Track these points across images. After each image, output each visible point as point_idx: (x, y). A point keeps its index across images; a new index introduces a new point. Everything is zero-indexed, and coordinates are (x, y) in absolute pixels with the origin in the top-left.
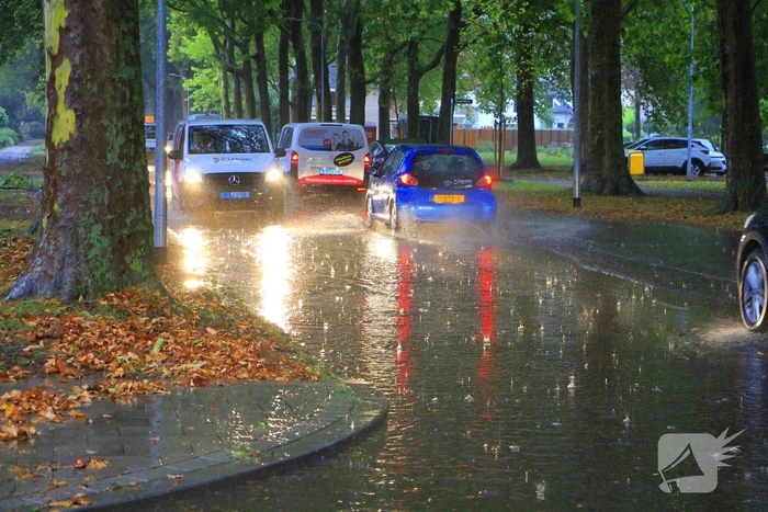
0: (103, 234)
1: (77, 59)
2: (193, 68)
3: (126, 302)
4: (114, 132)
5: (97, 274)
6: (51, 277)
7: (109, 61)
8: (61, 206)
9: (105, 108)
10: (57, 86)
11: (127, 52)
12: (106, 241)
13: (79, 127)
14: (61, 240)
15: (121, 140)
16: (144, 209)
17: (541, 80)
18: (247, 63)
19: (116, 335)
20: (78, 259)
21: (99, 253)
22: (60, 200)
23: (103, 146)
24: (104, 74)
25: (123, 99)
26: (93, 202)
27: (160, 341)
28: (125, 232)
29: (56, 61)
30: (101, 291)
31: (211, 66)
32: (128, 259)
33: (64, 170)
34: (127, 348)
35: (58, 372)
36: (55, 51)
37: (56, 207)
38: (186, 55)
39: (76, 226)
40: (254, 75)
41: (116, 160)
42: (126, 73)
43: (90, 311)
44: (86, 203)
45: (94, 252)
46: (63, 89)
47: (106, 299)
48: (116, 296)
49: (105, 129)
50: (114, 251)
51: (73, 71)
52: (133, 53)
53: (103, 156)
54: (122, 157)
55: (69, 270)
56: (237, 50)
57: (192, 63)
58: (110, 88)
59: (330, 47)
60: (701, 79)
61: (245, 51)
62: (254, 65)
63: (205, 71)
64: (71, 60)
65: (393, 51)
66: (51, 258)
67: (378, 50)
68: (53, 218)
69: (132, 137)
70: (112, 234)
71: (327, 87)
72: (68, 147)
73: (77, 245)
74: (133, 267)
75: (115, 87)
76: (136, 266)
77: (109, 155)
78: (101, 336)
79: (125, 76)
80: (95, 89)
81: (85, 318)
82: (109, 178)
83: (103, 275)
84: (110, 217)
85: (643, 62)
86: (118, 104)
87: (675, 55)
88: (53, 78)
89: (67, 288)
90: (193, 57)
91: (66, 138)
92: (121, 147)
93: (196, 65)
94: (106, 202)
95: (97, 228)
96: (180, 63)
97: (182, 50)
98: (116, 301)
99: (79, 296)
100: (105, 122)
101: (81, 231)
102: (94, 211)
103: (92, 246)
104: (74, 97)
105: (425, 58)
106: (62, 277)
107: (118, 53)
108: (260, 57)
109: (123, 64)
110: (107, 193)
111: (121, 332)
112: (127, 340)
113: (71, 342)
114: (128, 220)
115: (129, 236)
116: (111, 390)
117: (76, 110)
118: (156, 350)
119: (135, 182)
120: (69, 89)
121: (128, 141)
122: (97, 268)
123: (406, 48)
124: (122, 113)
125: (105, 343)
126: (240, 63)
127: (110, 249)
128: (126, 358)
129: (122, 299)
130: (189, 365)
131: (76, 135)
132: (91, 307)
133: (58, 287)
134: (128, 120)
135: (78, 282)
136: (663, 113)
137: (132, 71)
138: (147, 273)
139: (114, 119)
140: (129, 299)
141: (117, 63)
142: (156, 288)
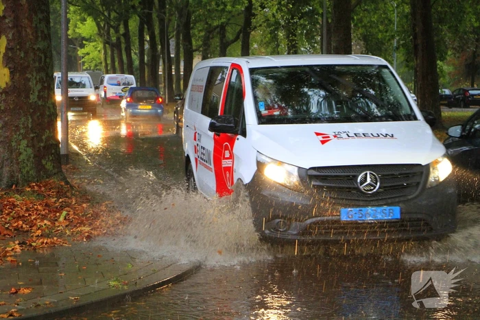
0: (28, 146)
1: (10, 36)
2: (84, 42)
3: (43, 189)
4: (34, 82)
5: (24, 171)
7: (31, 37)
9: (28, 67)
11: (42, 32)
12: (30, 150)
13: (12, 79)
15: (39, 87)
16: (53, 130)
17: (302, 49)
18: (118, 39)
19: (37, 210)
20: (12, 162)
21: (25, 158)
23: (28, 91)
24: (28, 45)
25: (40, 61)
26: (21, 126)
27: (64, 213)
28: (42, 145)
30: (27, 182)
31: (95, 41)
32: (44, 162)
34: (44, 217)
38: (80, 34)
39: (11, 141)
40: (123, 46)
41: (36, 99)
42: (41, 45)
43: (20, 195)
44: (17, 126)
45: (22, 157)
46: (2, 55)
47: (30, 187)
48: (36, 185)
49: (28, 80)
50: (35, 157)
51: (8, 44)
52: (46, 32)
53: (27, 97)
54: (39, 97)
55: (7, 169)
56: (112, 31)
57: (84, 39)
58: (32, 54)
59: (170, 29)
60: (401, 49)
61: (117, 31)
62: (123, 40)
63: (94, 44)
64: (7, 37)
65: (210, 31)
67: (200, 30)
69: (46, 85)
70: (33, 146)
71: (169, 53)
72: (5, 91)
73: (11, 153)
74: (47, 167)
75: (35, 54)
76: (49, 166)
77: (31, 97)
78: (27, 210)
79: (41, 47)
80: (22, 55)
81: (17, 199)
82: (31, 111)
83: (28, 172)
84: (32, 135)
85: (365, 38)
86: (37, 64)
87: (385, 34)
89: (5, 180)
90: (83, 35)
91: (4, 86)
92: (39, 92)
93: (87, 40)
94: (30, 126)
95: (24, 143)
96: (76, 39)
97: (77, 30)
98: (36, 188)
99: (13, 185)
100: (29, 76)
101: (14, 144)
102: (22, 131)
103: (21, 154)
104: (9, 60)
105: (230, 36)
107: (36, 32)
108: (127, 35)
109: (40, 39)
110: (30, 120)
111: (40, 208)
112: (43, 213)
113: (8, 214)
114: (44, 137)
115: (44, 147)
116: (33, 244)
117: (10, 68)
118: (61, 219)
119: (48, 113)
120: (5, 55)
121: (43, 88)
122: (24, 167)
123: (219, 29)
124: (39, 70)
125: (30, 215)
126: (114, 39)
127: (32, 155)
128: (42, 224)
129: (40, 187)
130: (83, 228)
131: (10, 83)
132: (20, 192)
134: (43, 75)
135: (12, 176)
137: (46, 44)
138: (56, 170)
139: (35, 74)
140: (44, 187)
141: (37, 37)
142: (62, 180)
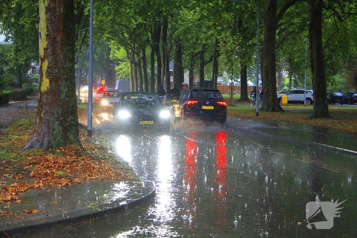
0: (59, 125)
1: (50, 60)
2: (119, 62)
3: (67, 151)
4: (64, 87)
5: (57, 140)
6: (40, 141)
7: (62, 60)
8: (44, 114)
9: (60, 78)
10: (43, 70)
12: (60, 128)
13: (51, 85)
14: (44, 127)
15: (66, 90)
16: (75, 116)
17: (252, 67)
18: (139, 60)
20: (49, 134)
21: (57, 132)
22: (43, 112)
23: (59, 92)
24: (60, 65)
25: (67, 75)
26: (55, 113)
28: (67, 124)
29: (43, 60)
30: (58, 146)
31: (126, 61)
32: (68, 135)
33: (45, 101)
35: (35, 176)
36: (42, 57)
37: (42, 115)
38: (117, 57)
39: (49, 122)
40: (142, 65)
41: (65, 97)
42: (68, 65)
43: (53, 154)
44: (53, 113)
45: (55, 132)
46: (45, 71)
47: (60, 149)
48: (63, 148)
49: (60, 86)
50: (63, 132)
51: (49, 64)
52: (71, 57)
53: (59, 96)
54: (66, 96)
55: (46, 139)
56: (136, 55)
57: (119, 60)
58: (62, 71)
59: (171, 54)
60: (309, 68)
61: (138, 55)
62: (142, 60)
63: (125, 63)
64: (48, 60)
65: (193, 56)
66: (40, 134)
67: (187, 55)
68: (41, 119)
70: (62, 125)
72: (46, 93)
73: (49, 129)
74: (70, 137)
75: (64, 70)
76: (72, 137)
77: (62, 96)
78: (54, 163)
79: (68, 66)
80: (57, 71)
81: (50, 157)
82: (61, 104)
83: (59, 140)
84: (61, 119)
85: (290, 61)
86: (65, 76)
87: (299, 59)
88: (41, 67)
89: (45, 145)
90: (119, 58)
91: (46, 89)
92: (66, 93)
93: (120, 61)
94: (60, 113)
95: (57, 123)
96: (115, 60)
97: (115, 55)
98: (63, 150)
99: (50, 148)
100: (60, 83)
101: (51, 124)
102: (56, 116)
103: (54, 129)
104: (49, 74)
105: (207, 58)
106: (43, 141)
107: (66, 57)
108: (144, 58)
109: (67, 62)
110: (61, 110)
113: (42, 165)
114: (69, 120)
115: (69, 126)
117: (49, 79)
119: (71, 106)
120: (47, 71)
121: (69, 90)
122: (56, 138)
123: (199, 55)
124: (66, 80)
126: (137, 60)
127: (62, 131)
129: (65, 150)
131: (49, 88)
132: (53, 152)
133: (42, 145)
134: (69, 82)
135: (49, 143)
136: (298, 80)
137: (71, 65)
138: (75, 140)
139: (64, 82)
140: (68, 149)
141: (65, 61)
142: (79, 145)
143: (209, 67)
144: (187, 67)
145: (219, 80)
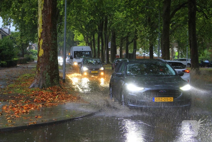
0: (49, 75)
1: (44, 39)
2: (79, 42)
3: (53, 89)
4: (51, 54)
5: (47, 83)
6: (38, 84)
7: (50, 39)
8: (40, 69)
9: (49, 49)
10: (40, 44)
11: (54, 38)
12: (49, 76)
13: (44, 53)
14: (40, 76)
15: (53, 55)
16: (57, 70)
17: (156, 45)
18: (91, 41)
19: (49, 95)
20: (43, 80)
21: (48, 79)
22: (40, 68)
23: (49, 57)
24: (49, 42)
25: (53, 47)
26: (47, 68)
27: (58, 96)
28: (53, 74)
29: (40, 39)
30: (48, 86)
31: (83, 42)
32: (53, 80)
33: (41, 61)
34: (51, 97)
35: (37, 102)
36: (40, 37)
37: (39, 69)
38: (78, 40)
39: (43, 73)
40: (92, 44)
42: (54, 42)
43: (45, 91)
44: (45, 68)
45: (46, 78)
46: (41, 45)
47: (49, 88)
49: (49, 53)
50: (50, 79)
51: (43, 41)
53: (49, 59)
54: (53, 59)
55: (41, 82)
56: (89, 39)
57: (79, 41)
58: (51, 45)
59: (109, 38)
60: (189, 46)
61: (91, 39)
62: (92, 42)
64: (43, 39)
65: (122, 39)
66: (38, 80)
67: (118, 38)
68: (39, 71)
69: (55, 55)
70: (50, 75)
71: (108, 46)
72: (42, 57)
73: (43, 77)
74: (54, 82)
76: (55, 81)
77: (50, 59)
78: (46, 95)
79: (53, 42)
80: (47, 45)
81: (44, 92)
82: (50, 63)
83: (48, 83)
84: (50, 71)
85: (178, 42)
86: (52, 48)
88: (39, 43)
89: (41, 86)
90: (79, 40)
91: (41, 55)
92: (53, 57)
93: (80, 42)
94: (49, 68)
95: (47, 74)
96: (77, 41)
97: (77, 38)
98: (51, 89)
99: (43, 87)
100: (49, 52)
101: (44, 74)
102: (47, 70)
103: (46, 77)
104: (43, 47)
105: (130, 40)
106: (40, 83)
107: (52, 37)
108: (94, 40)
109: (53, 40)
110: (50, 66)
111: (50, 94)
112: (51, 96)
113: (40, 96)
114: (54, 72)
115: (54, 75)
116: (46, 105)
117: (43, 49)
118: (57, 98)
119: (55, 64)
120: (42, 45)
121: (54, 56)
122: (47, 82)
123: (126, 38)
125: (47, 96)
126: (89, 41)
128: (50, 99)
129: (52, 88)
130: (63, 101)
131: (43, 54)
132: (45, 90)
133: (39, 86)
134: (54, 51)
135: (43, 85)
136: (183, 53)
138: (57, 83)
139: (51, 51)
140: (53, 88)
141: (52, 40)
142: (59, 86)
143: (131, 46)
144: (118, 45)
145: (137, 53)
